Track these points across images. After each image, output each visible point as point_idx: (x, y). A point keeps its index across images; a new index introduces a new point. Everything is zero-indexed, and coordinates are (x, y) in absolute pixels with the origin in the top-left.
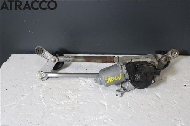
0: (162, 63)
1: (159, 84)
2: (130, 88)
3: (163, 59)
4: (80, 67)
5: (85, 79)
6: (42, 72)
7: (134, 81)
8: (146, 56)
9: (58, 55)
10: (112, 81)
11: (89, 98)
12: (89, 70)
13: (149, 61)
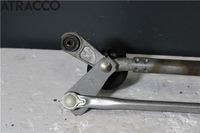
4: (164, 86)
5: (180, 116)
6: (78, 94)
9: (114, 55)
12: (187, 95)
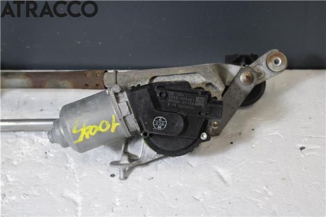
0: (239, 89)
1: (231, 145)
2: (148, 157)
3: (242, 78)
7: (151, 135)
8: (190, 69)
10: (93, 134)
11: (35, 186)
13: (200, 82)
